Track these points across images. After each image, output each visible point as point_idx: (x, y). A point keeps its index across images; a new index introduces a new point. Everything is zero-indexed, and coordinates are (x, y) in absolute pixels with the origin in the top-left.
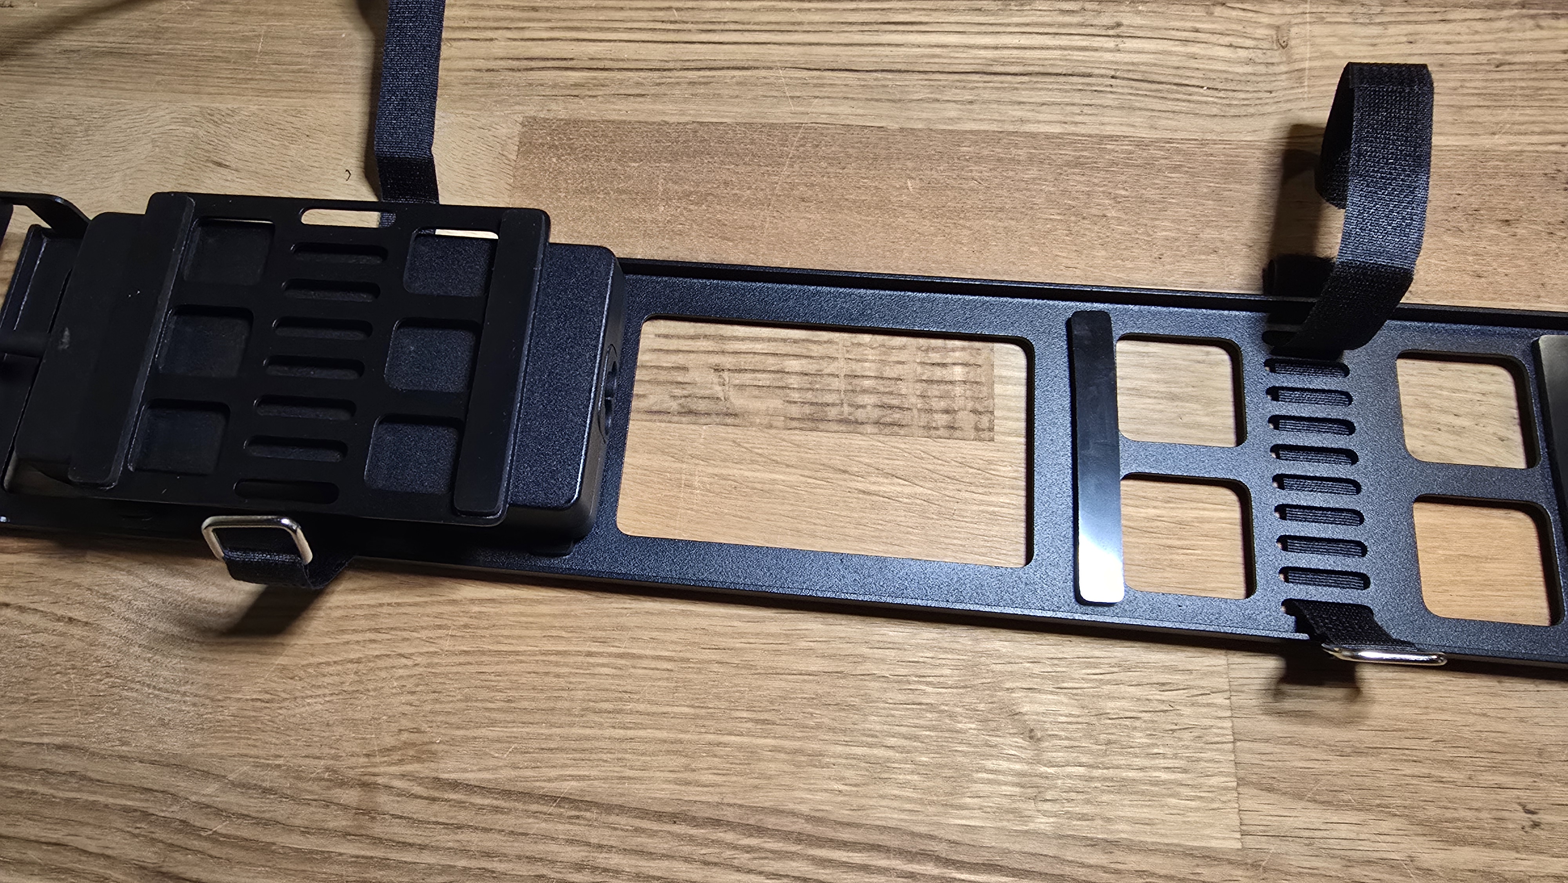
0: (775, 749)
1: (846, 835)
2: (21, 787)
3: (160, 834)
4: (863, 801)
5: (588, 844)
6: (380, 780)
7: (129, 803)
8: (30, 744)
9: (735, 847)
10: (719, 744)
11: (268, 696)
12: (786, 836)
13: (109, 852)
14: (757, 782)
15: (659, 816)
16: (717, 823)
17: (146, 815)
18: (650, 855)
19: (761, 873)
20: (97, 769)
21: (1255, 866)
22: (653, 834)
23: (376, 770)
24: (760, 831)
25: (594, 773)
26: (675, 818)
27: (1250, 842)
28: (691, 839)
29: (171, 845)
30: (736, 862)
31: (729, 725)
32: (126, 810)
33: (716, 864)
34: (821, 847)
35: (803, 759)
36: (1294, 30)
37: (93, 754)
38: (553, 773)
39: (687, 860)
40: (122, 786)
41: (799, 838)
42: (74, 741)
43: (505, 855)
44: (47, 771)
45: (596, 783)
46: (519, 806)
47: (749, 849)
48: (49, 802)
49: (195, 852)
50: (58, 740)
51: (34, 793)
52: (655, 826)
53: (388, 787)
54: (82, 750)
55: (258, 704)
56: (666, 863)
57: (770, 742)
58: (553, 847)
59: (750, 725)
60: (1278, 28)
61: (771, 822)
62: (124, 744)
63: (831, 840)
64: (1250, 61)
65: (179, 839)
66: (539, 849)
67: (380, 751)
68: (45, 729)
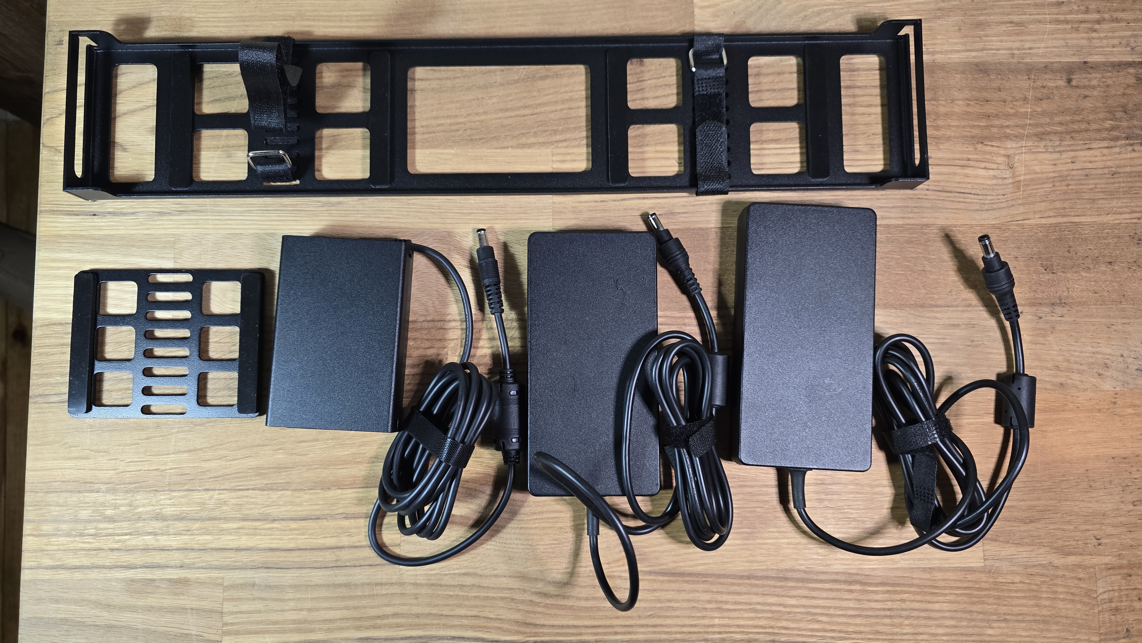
0: (789, 544)
1: (822, 577)
2: (451, 593)
3: (521, 607)
4: (829, 562)
5: (713, 592)
6: (616, 574)
7: (504, 595)
8: (450, 574)
9: (776, 587)
10: (763, 544)
11: (556, 542)
12: (797, 580)
13: (500, 617)
14: (781, 558)
15: (741, 577)
16: (767, 578)
17: (513, 600)
18: (739, 594)
19: (787, 596)
20: (485, 582)
21: (989, 572)
22: (739, 585)
23: (612, 570)
24: (786, 579)
25: (710, 561)
26: (749, 577)
27: (988, 563)
28: (756, 585)
29: (528, 611)
30: (776, 593)
31: (767, 535)
32: (502, 598)
33: (768, 595)
34: (812, 583)
35: (800, 546)
36: (1017, 157)
37: (481, 576)
38: (692, 563)
39: (756, 594)
40: (498, 588)
41: (803, 580)
42: (471, 571)
43: (677, 600)
44: (461, 585)
45: (711, 566)
46: (680, 579)
47: (781, 587)
48: (467, 598)
49: (540, 613)
50: (463, 571)
51: (458, 595)
52: (740, 581)
53: (620, 577)
54: (475, 575)
55: (553, 546)
56: (747, 596)
57: (786, 541)
58: (697, 595)
59: (776, 534)
60: (1008, 156)
61: (789, 575)
62: (496, 569)
63: (816, 580)
64: (995, 177)
65: (530, 608)
66: (692, 596)
67: (613, 561)
68: (455, 567)
